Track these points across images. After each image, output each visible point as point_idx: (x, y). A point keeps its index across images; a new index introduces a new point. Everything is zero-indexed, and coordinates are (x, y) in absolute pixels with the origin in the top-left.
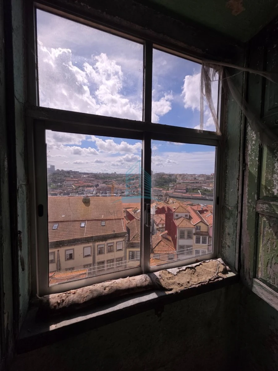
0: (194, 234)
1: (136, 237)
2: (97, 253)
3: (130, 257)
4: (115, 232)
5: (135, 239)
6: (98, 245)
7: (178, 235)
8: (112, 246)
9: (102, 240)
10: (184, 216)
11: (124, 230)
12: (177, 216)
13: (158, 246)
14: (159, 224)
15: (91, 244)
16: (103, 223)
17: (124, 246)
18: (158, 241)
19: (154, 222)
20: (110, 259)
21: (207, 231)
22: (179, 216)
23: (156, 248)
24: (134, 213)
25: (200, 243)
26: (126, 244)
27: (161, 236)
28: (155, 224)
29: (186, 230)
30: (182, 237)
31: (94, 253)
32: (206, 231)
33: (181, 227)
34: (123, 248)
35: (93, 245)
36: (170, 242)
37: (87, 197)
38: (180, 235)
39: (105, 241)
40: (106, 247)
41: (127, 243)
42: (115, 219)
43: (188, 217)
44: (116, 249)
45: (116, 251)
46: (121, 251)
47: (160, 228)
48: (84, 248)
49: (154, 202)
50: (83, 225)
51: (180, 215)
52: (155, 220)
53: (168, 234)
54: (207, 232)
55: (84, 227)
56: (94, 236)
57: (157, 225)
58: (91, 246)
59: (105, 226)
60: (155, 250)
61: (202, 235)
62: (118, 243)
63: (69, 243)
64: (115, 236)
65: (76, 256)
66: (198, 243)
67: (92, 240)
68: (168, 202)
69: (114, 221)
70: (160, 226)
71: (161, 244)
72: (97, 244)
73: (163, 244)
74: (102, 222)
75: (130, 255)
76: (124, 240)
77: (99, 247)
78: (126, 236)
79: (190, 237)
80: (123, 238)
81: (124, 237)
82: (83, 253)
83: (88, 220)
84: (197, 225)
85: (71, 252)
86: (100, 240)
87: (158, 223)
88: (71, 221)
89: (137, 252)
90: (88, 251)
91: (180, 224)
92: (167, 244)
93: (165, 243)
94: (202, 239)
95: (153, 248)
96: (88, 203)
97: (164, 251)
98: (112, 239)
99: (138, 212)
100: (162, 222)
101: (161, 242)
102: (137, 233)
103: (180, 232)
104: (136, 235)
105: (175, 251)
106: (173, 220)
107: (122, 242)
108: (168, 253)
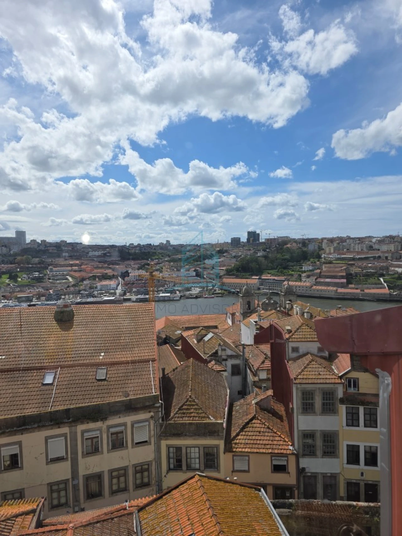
0: (342, 401)
1: (187, 409)
2: (83, 452)
3: (171, 461)
4: (128, 395)
5: (184, 413)
6: (83, 432)
7: (296, 403)
8: (122, 432)
9: (95, 420)
10: (315, 351)
11: (155, 392)
12: (295, 350)
13: (244, 433)
14: (258, 369)
15: (65, 430)
16: (101, 373)
17: (152, 433)
18: (245, 418)
19: (246, 365)
20: (116, 466)
22: (301, 351)
23: (239, 437)
24: (199, 341)
25: (358, 426)
26: (159, 428)
27: (256, 404)
28: (248, 371)
29: (319, 388)
30: (307, 408)
31: (74, 452)
32: (376, 392)
33: (304, 381)
34: (150, 438)
35: (70, 433)
36: (279, 421)
37: (66, 306)
38: (303, 404)
39: (102, 420)
40: (105, 436)
41: (161, 426)
42: (133, 362)
43: (326, 354)
44: (133, 440)
45: (132, 448)
46: (146, 447)
47: (260, 380)
48: (47, 439)
50: (49, 379)
51: (303, 347)
52: (251, 361)
53: (274, 398)
55: (51, 384)
56: (73, 408)
57: (255, 374)
58: (65, 435)
59: (105, 380)
60: (236, 444)
61: (363, 403)
62: (136, 425)
63: (8, 429)
64: (129, 407)
65: (27, 460)
66: (353, 425)
67: (69, 419)
68: (290, 313)
69: (130, 367)
70: (263, 375)
71: (255, 425)
72: (81, 427)
73: (258, 425)
74: (99, 370)
75: (171, 455)
76: (152, 417)
77: (87, 435)
78: (158, 405)
79: (329, 409)
80: (150, 412)
81: (152, 410)
82: (44, 451)
83: (62, 367)
84: (349, 376)
85: (15, 450)
86: (89, 419)
87: (255, 368)
88: (19, 370)
89: (189, 449)
90: (58, 448)
91: (300, 374)
92: (268, 428)
93: (265, 425)
94: (365, 414)
95: (232, 436)
96: (69, 320)
97: (260, 446)
98: (121, 415)
99: (206, 339)
100: (268, 364)
101: (253, 422)
102: (190, 396)
103: (300, 394)
104: (186, 402)
105: (291, 448)
106: (286, 361)
107: (147, 423)
108: (270, 451)
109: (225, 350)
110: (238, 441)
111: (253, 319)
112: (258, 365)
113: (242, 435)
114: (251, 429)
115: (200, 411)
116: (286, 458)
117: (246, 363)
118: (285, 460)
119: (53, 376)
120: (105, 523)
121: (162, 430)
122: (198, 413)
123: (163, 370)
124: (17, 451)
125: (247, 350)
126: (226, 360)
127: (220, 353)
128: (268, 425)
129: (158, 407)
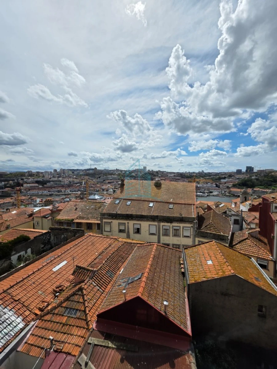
1: (209, 227)
2: (162, 234)
4: (182, 215)
5: (208, 229)
6: (163, 226)
8: (178, 230)
9: (168, 222)
11: (194, 216)
12: (276, 207)
15: (156, 223)
16: (171, 206)
17: (192, 233)
18: (241, 238)
19: (242, 220)
20: (175, 243)
24: (216, 207)
26: (195, 232)
27: (249, 233)
28: (244, 223)
31: (159, 233)
34: (190, 235)
35: (158, 225)
37: (158, 181)
39: (170, 223)
40: (171, 230)
42: (185, 204)
44: (183, 234)
45: (183, 237)
46: (189, 239)
47: (251, 228)
48: (149, 225)
49: (249, 200)
50: (151, 205)
52: (246, 218)
53: (260, 233)
55: (152, 207)
56: (159, 216)
57: (248, 225)
58: (156, 225)
59: (172, 209)
60: (235, 248)
63: (136, 218)
64: (181, 220)
65: (142, 231)
67: (158, 219)
69: (183, 206)
70: (253, 226)
72: (162, 224)
73: (249, 243)
76: (192, 226)
78: (195, 222)
80: (191, 224)
82: (148, 229)
83: (156, 202)
86: (165, 221)
87: (248, 222)
88: (141, 201)
90: (153, 230)
92: (256, 245)
93: (254, 243)
95: (233, 245)
96: (159, 186)
97: (250, 252)
98: (178, 222)
99: (220, 206)
100: (257, 221)
101: (247, 240)
102: (211, 223)
104: (209, 224)
105: (271, 257)
106: (270, 213)
107: (190, 228)
108: (257, 256)
109: (231, 211)
110: (236, 247)
111: (248, 203)
112: (250, 221)
113: (239, 245)
114: (245, 243)
115: (216, 229)
116: (267, 262)
117: (243, 219)
118: (267, 263)
119: (153, 204)
120: (170, 249)
121: (196, 233)
122: (215, 230)
123: (198, 213)
124: (139, 227)
125: (243, 213)
126: (231, 216)
127: (228, 212)
128: (255, 243)
129: (195, 223)
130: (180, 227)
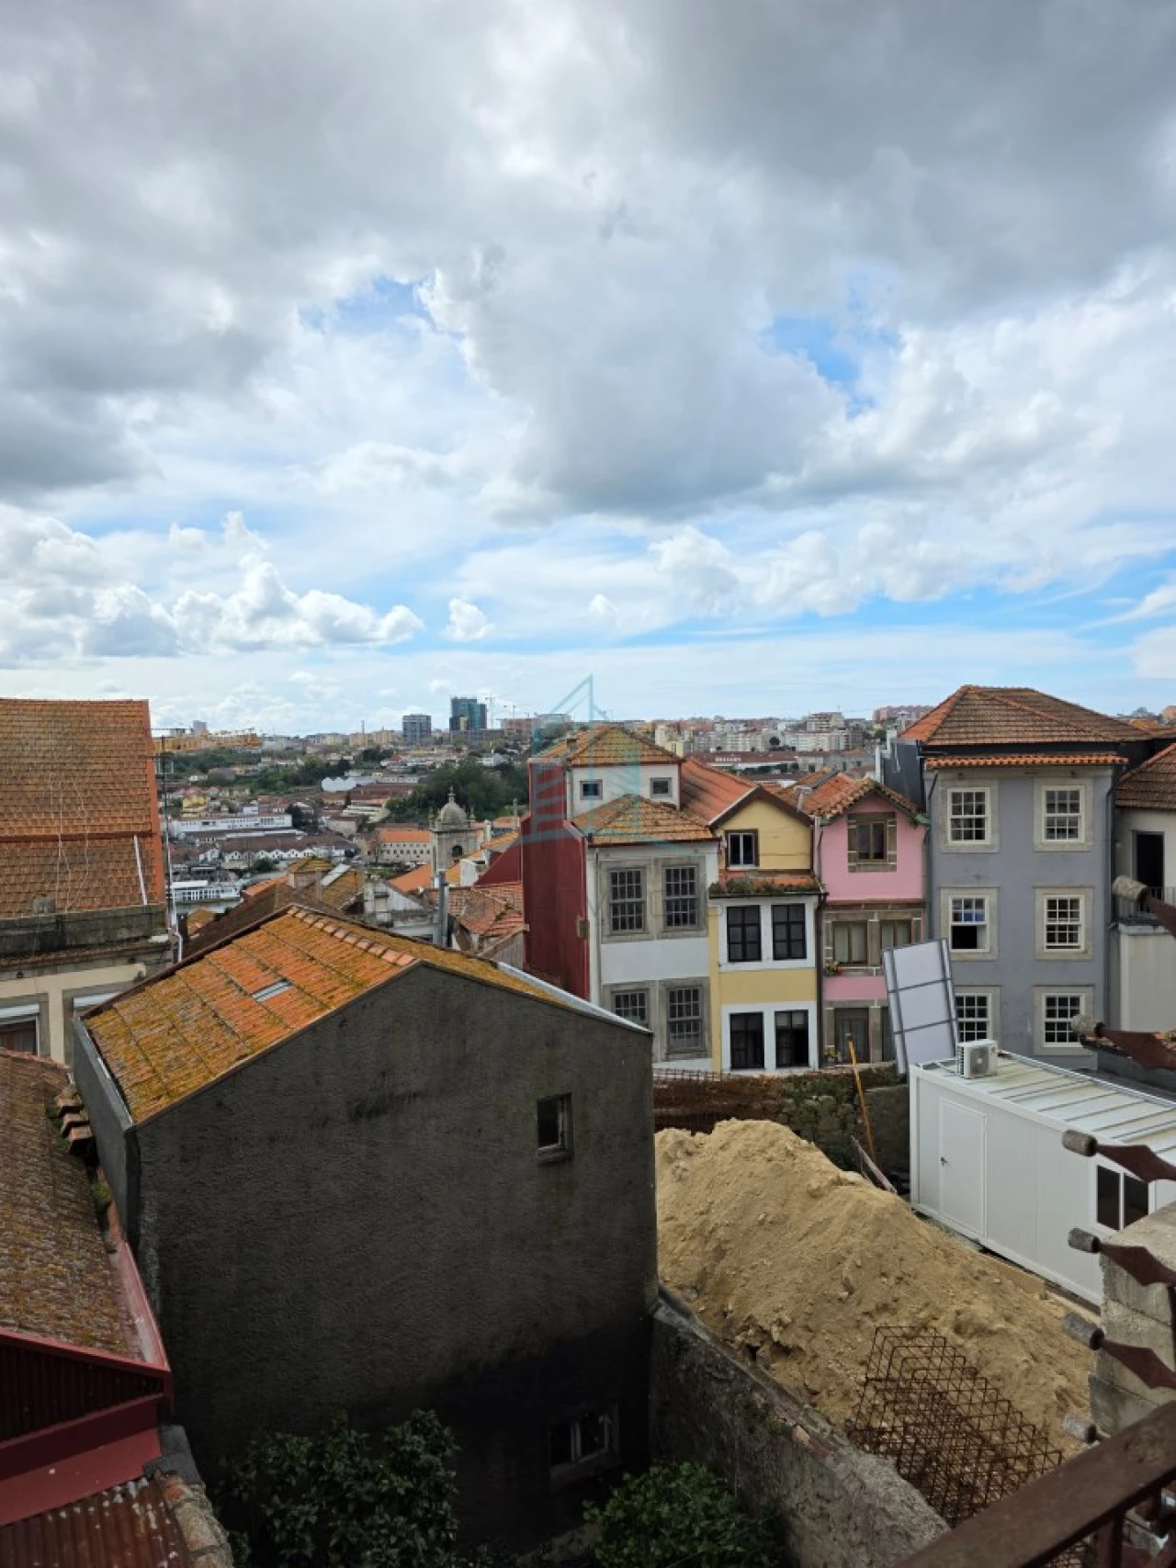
0: (717, 893)
7: (592, 907)
10: (645, 791)
11: (150, 904)
12: (591, 789)
21: (807, 866)
22: (607, 793)
25: (758, 958)
29: (656, 861)
30: (626, 919)
32: (801, 863)
38: (615, 909)
42: (73, 839)
43: (674, 798)
52: (463, 922)
54: (809, 872)
61: (769, 891)
62: (81, 1001)
64: (52, 942)
66: (744, 959)
69: (61, 849)
76: (139, 979)
78: (161, 939)
79: (682, 916)
80: (132, 962)
81: (140, 955)
84: (731, 824)
91: (606, 824)
94: (774, 924)
98: (25, 967)
99: (326, 881)
100: (515, 921)
103: (606, 882)
106: (567, 825)
109: (386, 896)
112: (484, 926)
117: (452, 922)
125: (451, 897)
127: (370, 907)
129: (165, 947)
130: (42, 999)
